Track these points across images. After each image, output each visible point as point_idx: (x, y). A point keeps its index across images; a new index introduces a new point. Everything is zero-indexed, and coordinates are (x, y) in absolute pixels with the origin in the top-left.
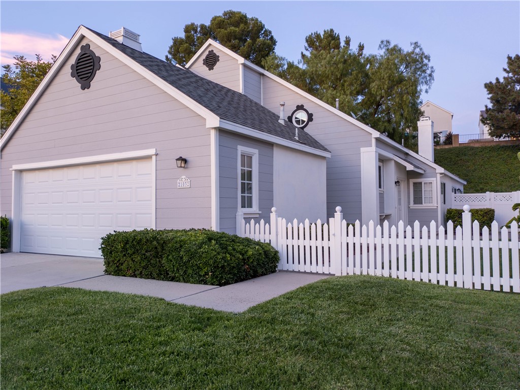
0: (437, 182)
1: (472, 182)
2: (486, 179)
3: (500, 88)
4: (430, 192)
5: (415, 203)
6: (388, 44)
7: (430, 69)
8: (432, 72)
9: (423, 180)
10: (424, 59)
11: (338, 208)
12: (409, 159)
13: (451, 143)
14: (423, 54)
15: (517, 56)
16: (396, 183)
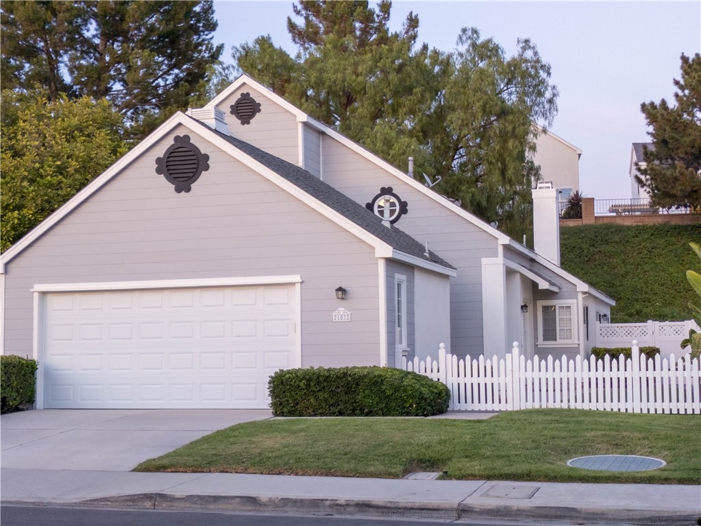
0: (578, 306)
1: (620, 299)
2: (646, 293)
3: (669, 120)
4: (569, 322)
5: (545, 339)
6: (475, 35)
7: (549, 89)
8: (554, 95)
9: (557, 303)
10: (541, 71)
11: (515, 344)
12: (536, 268)
13: (578, 215)
14: (538, 61)
15: (697, 55)
16: (522, 307)
